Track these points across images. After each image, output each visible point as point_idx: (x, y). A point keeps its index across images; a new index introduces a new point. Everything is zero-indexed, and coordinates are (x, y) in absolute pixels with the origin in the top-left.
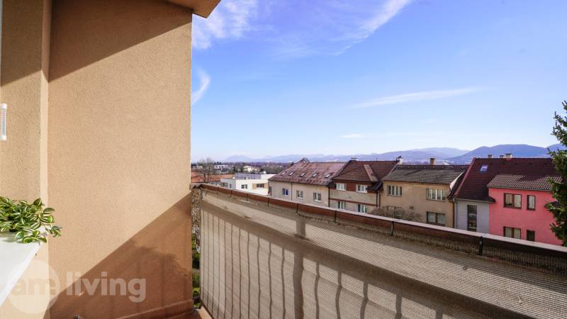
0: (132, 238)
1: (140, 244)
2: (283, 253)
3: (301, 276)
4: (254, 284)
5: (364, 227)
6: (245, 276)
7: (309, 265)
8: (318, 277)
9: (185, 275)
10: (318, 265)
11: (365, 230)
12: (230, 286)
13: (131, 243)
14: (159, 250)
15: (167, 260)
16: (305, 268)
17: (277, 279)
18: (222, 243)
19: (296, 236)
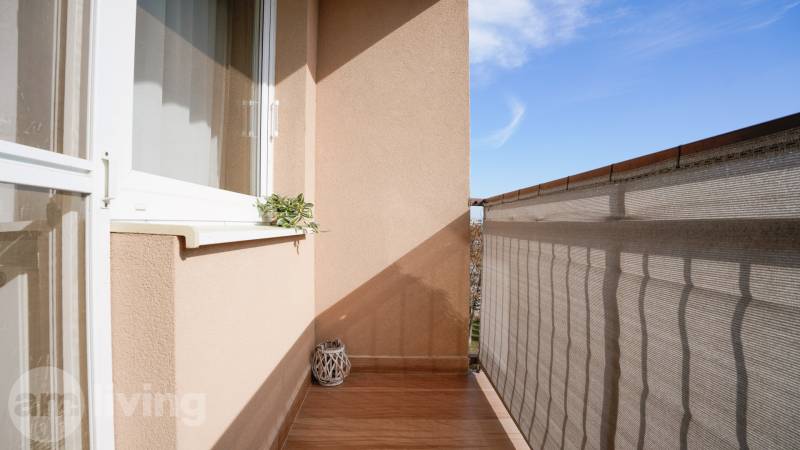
0: (397, 262)
1: (405, 271)
2: (588, 256)
3: (616, 287)
4: (546, 319)
5: (740, 150)
6: (534, 311)
7: (631, 263)
8: (646, 279)
9: (459, 321)
10: (646, 257)
11: (743, 154)
12: (515, 332)
13: (394, 268)
14: (427, 281)
15: (437, 297)
16: (624, 270)
17: (578, 301)
18: (507, 272)
19: (610, 219)
